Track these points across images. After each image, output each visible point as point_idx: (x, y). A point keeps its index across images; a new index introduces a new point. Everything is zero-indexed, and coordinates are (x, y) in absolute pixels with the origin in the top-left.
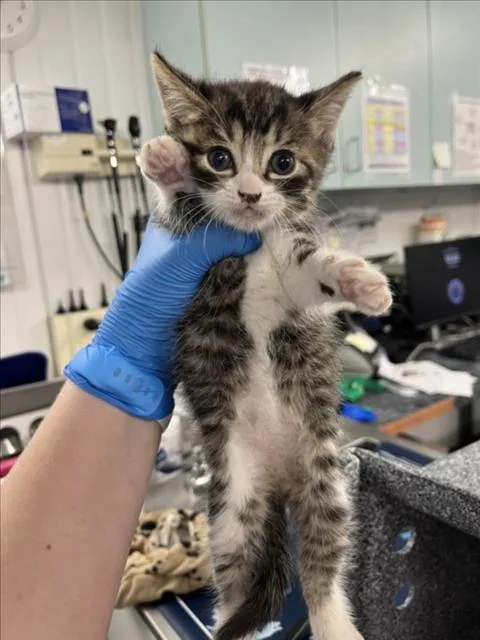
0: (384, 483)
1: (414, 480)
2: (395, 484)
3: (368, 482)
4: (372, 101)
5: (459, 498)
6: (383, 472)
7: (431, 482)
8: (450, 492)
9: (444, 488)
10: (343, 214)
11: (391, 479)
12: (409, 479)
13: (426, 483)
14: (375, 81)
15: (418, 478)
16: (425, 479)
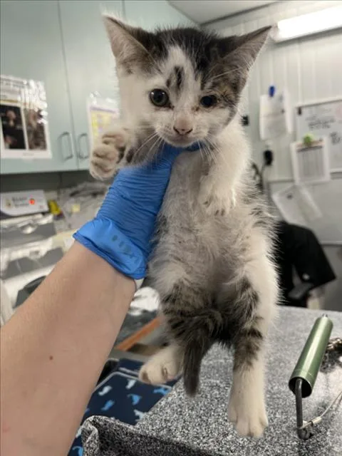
0: (120, 443)
1: (143, 439)
2: (128, 443)
3: (107, 443)
4: (94, 109)
5: (177, 449)
6: (118, 434)
7: (156, 440)
8: (171, 446)
9: (166, 443)
10: (80, 187)
11: (126, 439)
12: (139, 439)
13: (152, 440)
14: (95, 96)
15: (146, 437)
16: (151, 438)
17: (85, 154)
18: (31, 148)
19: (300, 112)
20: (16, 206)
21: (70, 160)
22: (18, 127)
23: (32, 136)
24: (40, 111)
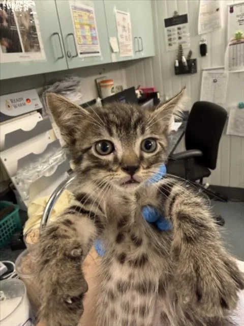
17: (74, 54)
18: (26, 51)
19: (232, 11)
20: (15, 107)
21: (60, 60)
22: (12, 28)
23: (26, 38)
24: (30, 10)
